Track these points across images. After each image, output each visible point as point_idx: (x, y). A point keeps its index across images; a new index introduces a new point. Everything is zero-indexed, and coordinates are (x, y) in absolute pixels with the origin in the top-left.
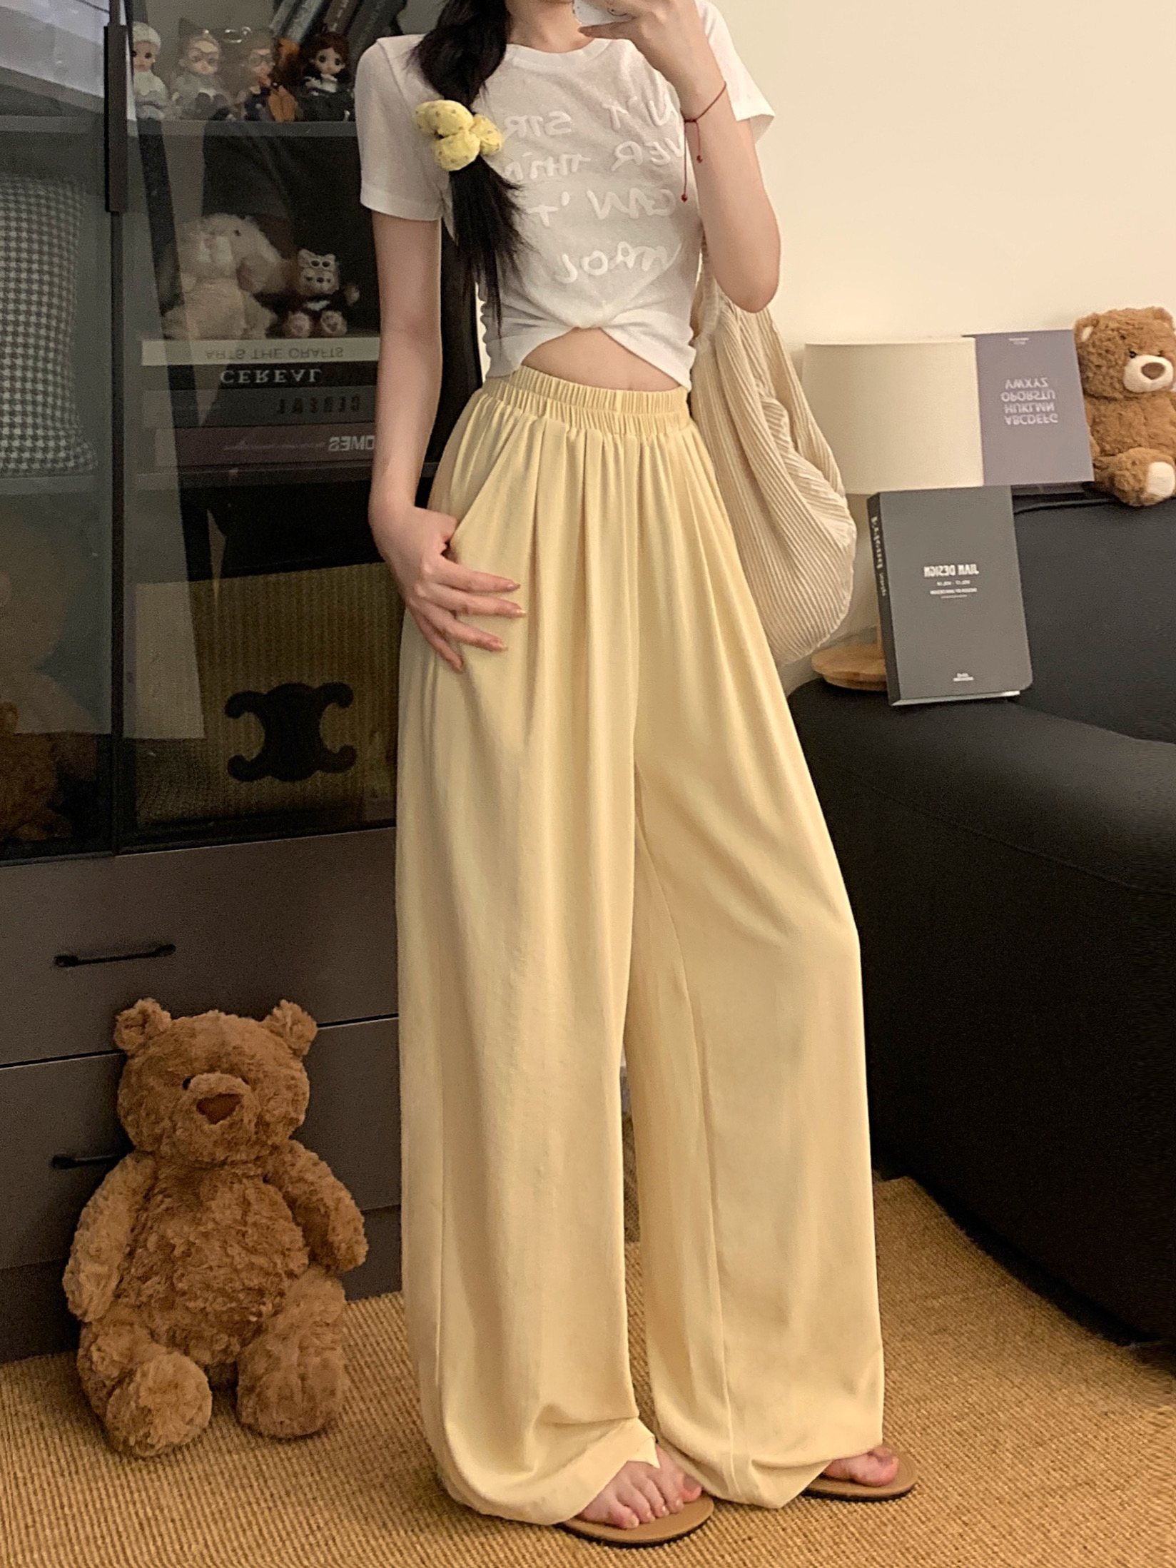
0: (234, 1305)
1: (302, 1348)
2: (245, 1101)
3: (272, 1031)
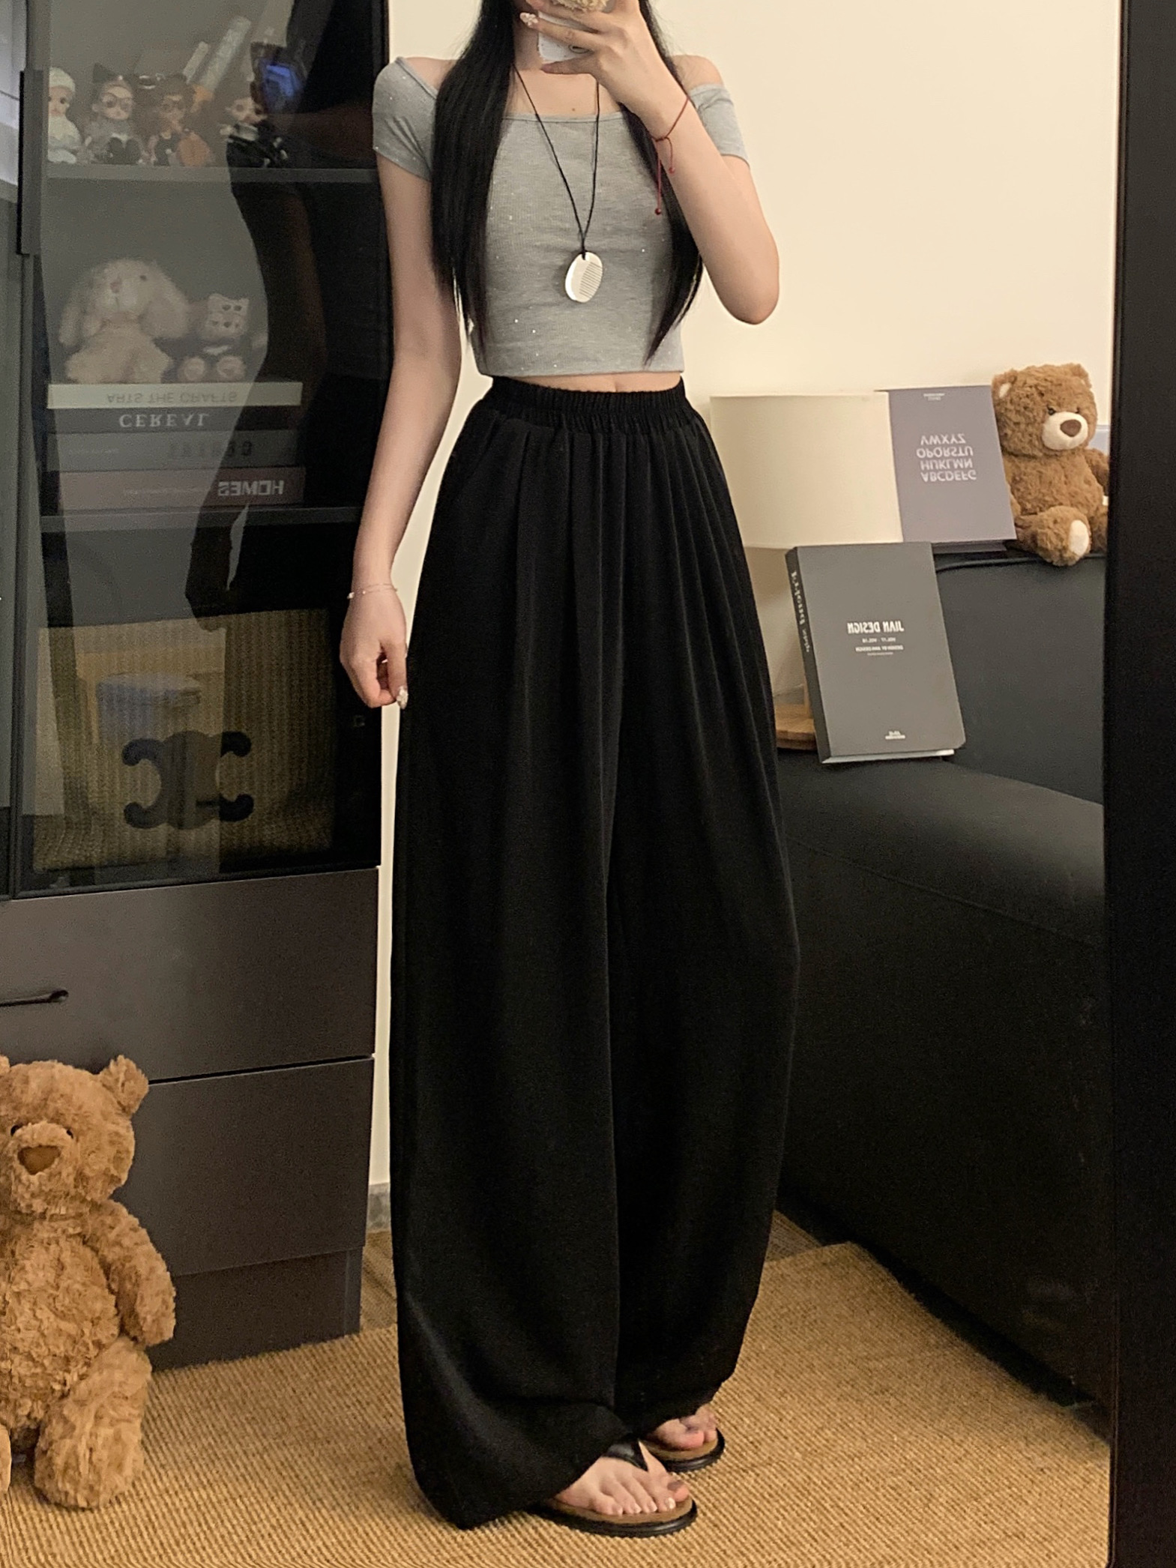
0: (39, 1370)
1: (98, 1418)
2: (64, 1154)
3: (104, 1085)
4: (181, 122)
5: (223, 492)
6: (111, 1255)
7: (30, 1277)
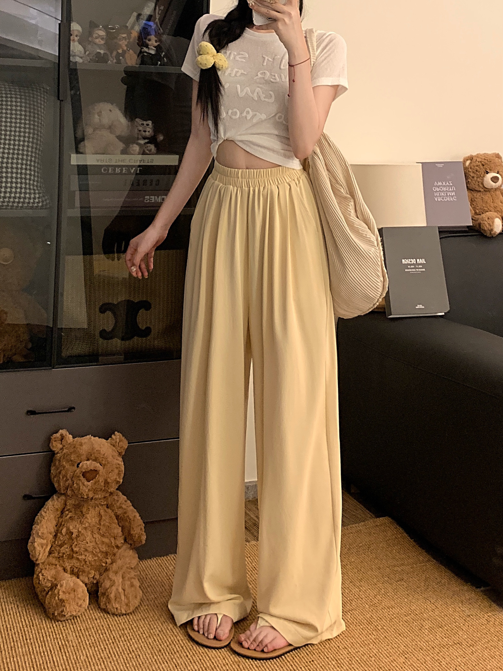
0: (96, 558)
1: (123, 578)
2: (100, 473)
3: (111, 445)
4: (126, 45)
5: (147, 201)
6: (119, 512)
7: (90, 521)
